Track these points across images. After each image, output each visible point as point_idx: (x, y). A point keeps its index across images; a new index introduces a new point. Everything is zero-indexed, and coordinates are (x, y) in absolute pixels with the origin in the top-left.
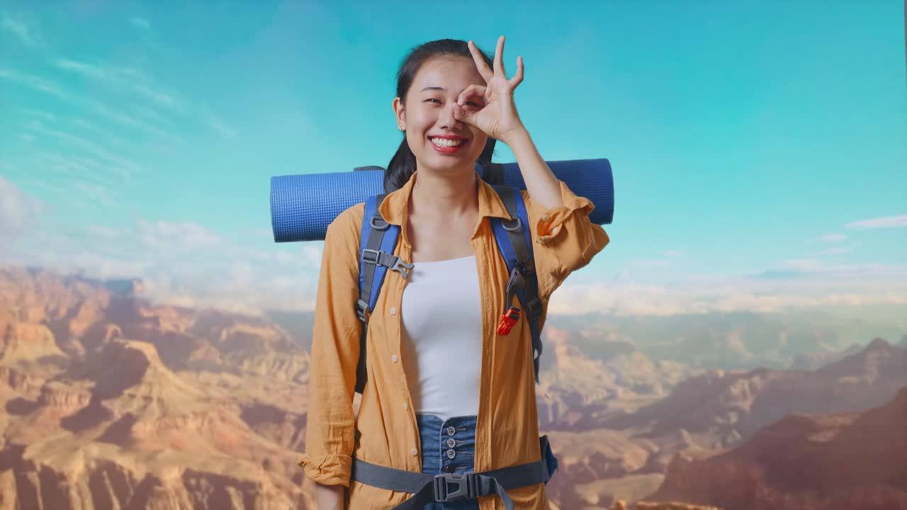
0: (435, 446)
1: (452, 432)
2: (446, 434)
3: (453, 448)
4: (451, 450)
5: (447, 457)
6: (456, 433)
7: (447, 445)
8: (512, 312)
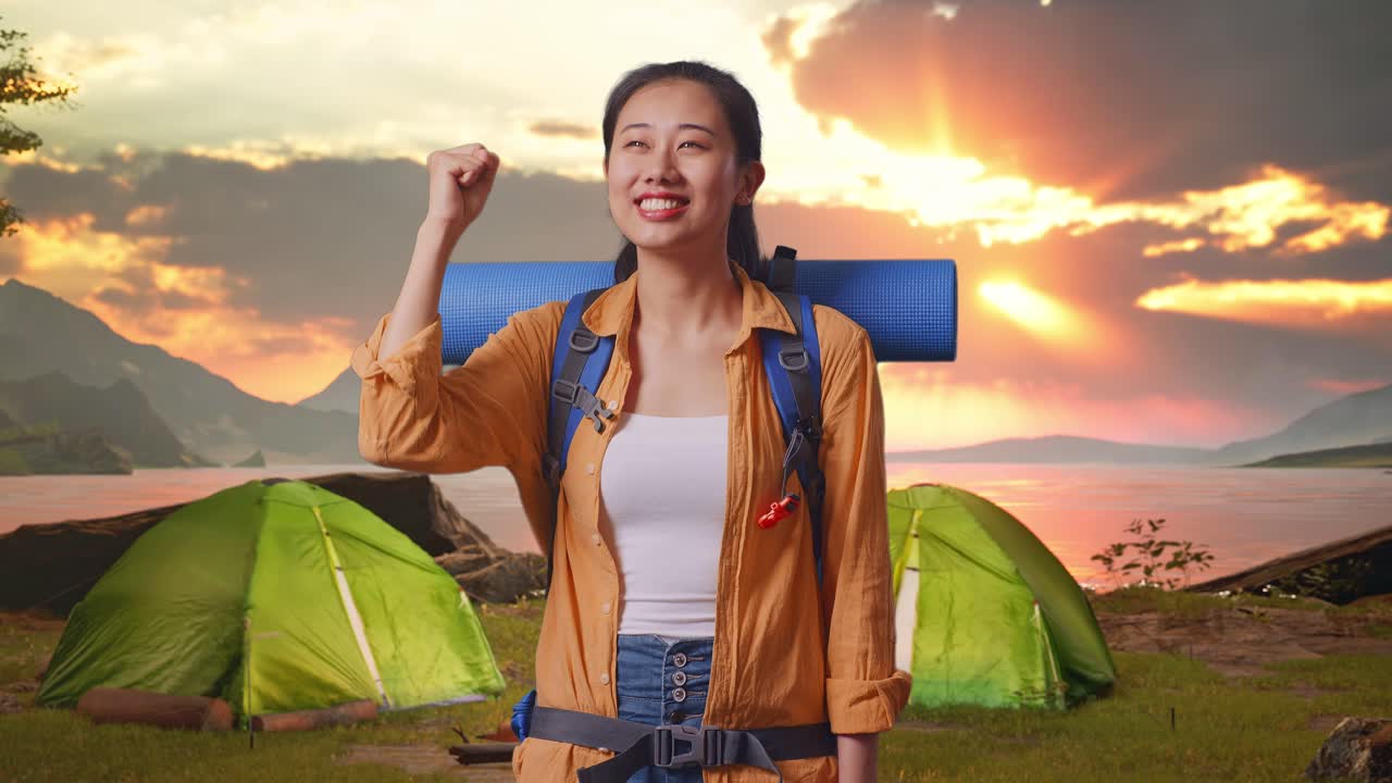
0: (655, 683)
1: (682, 661)
2: (672, 664)
3: (682, 687)
4: (679, 689)
5: (672, 699)
6: (687, 663)
7: (673, 682)
8: (790, 502)
